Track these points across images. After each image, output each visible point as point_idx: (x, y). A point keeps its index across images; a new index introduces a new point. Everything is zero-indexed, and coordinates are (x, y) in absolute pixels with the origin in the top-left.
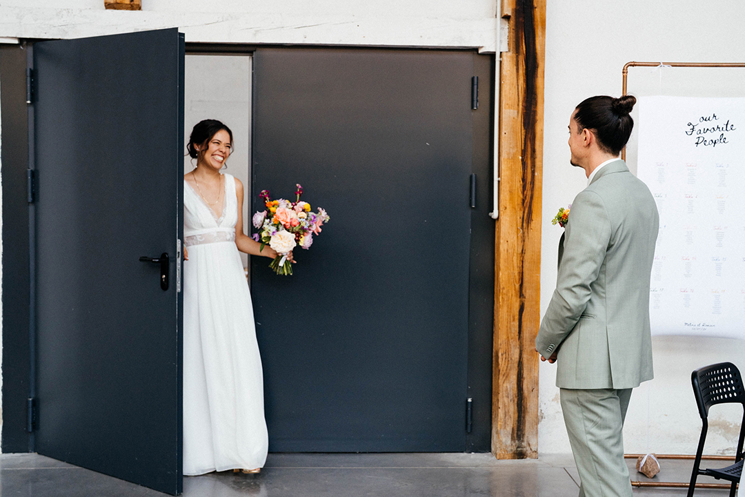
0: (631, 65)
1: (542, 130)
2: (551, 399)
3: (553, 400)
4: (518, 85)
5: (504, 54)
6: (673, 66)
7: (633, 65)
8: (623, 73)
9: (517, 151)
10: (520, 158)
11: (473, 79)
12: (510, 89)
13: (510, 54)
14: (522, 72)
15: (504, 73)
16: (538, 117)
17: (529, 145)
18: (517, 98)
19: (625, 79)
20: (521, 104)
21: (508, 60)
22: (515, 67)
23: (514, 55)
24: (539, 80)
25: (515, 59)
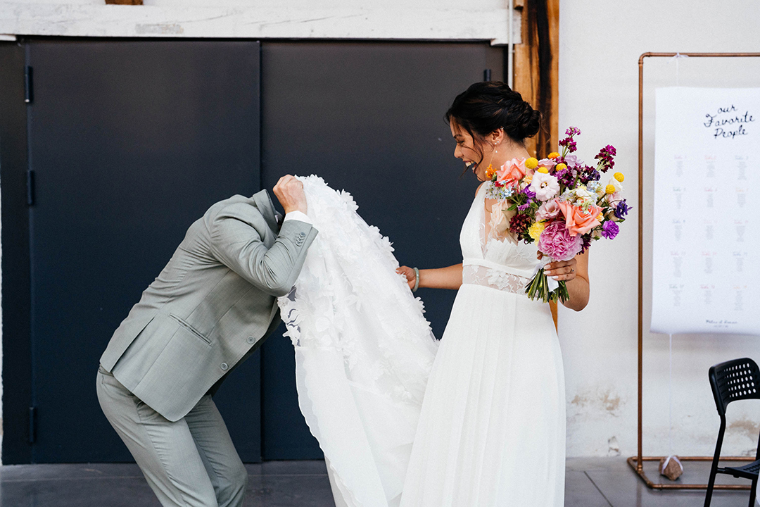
0: (647, 56)
1: (557, 124)
2: (570, 401)
3: (572, 402)
4: (531, 78)
5: (517, 46)
6: (689, 56)
7: (649, 55)
8: (639, 63)
9: (532, 145)
10: (535, 152)
11: (485, 72)
12: (524, 82)
13: (523, 46)
14: (535, 64)
15: (517, 65)
16: (553, 110)
17: (544, 139)
18: (530, 89)
19: (641, 70)
20: (535, 97)
21: (521, 52)
22: (528, 60)
23: (528, 47)
24: (553, 72)
25: (528, 51)
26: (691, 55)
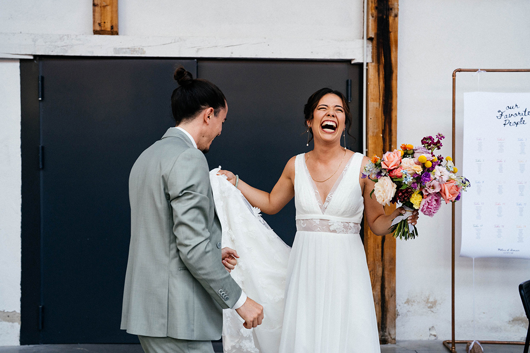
0: (458, 71)
1: (396, 116)
2: (404, 302)
3: (405, 303)
4: (379, 85)
5: (370, 64)
6: (487, 71)
7: (460, 71)
8: (453, 76)
9: (379, 131)
10: (381, 135)
11: (347, 81)
12: (374, 88)
13: (373, 64)
14: (381, 76)
15: (370, 77)
16: (393, 107)
17: (387, 126)
18: (378, 93)
19: (454, 80)
20: (381, 98)
21: (372, 68)
22: (377, 73)
23: (377, 65)
24: (394, 82)
25: (377, 68)
26: (488, 71)
